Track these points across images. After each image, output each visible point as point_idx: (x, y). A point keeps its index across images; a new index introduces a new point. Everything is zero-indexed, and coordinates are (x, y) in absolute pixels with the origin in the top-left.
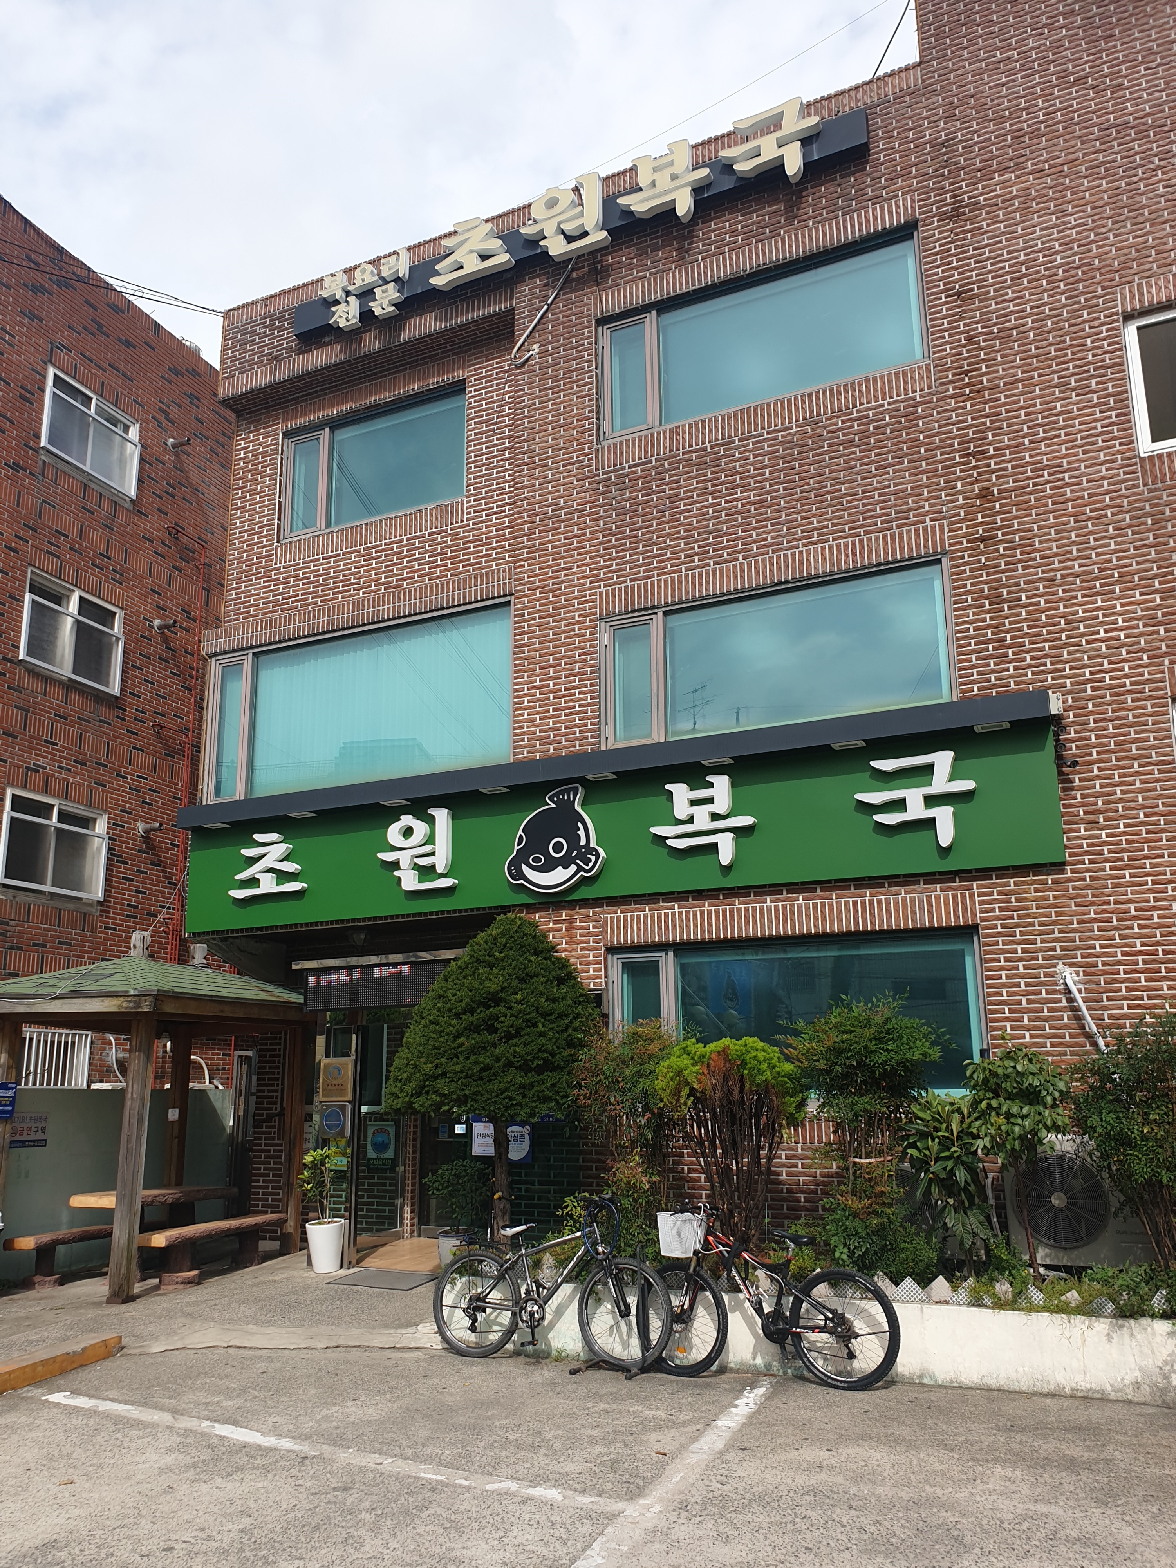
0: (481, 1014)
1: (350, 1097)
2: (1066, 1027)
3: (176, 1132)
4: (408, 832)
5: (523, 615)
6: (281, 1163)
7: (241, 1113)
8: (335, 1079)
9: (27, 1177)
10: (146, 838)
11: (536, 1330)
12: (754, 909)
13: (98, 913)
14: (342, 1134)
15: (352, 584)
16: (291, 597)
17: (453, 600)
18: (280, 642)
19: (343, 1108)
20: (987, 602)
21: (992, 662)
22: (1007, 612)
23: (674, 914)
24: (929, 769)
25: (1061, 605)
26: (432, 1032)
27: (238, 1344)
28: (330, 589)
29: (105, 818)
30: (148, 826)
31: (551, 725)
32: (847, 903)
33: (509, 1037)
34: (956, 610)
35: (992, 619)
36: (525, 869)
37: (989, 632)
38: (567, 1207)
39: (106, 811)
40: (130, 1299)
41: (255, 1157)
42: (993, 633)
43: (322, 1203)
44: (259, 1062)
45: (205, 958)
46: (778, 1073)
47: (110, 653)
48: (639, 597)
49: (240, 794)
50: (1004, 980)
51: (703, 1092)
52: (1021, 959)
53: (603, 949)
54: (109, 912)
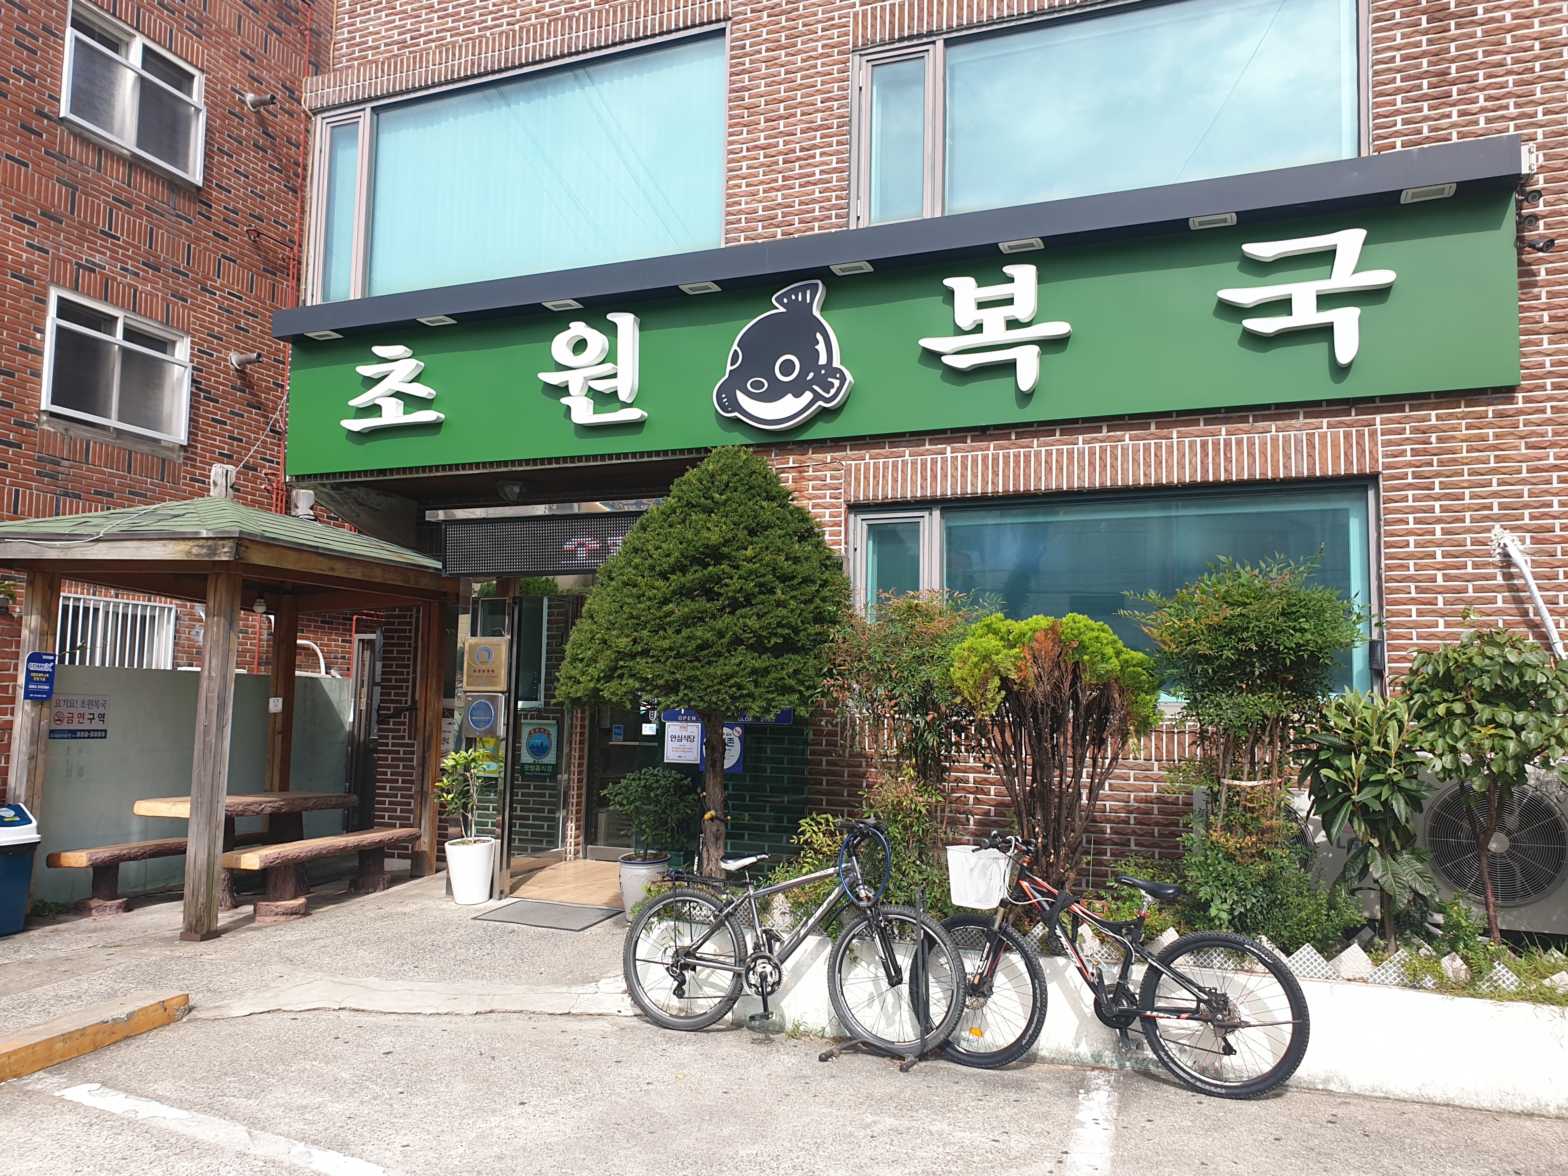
0: (694, 575)
1: (503, 687)
2: (1500, 612)
3: (279, 725)
4: (580, 346)
5: (743, 47)
6: (412, 767)
7: (363, 708)
8: (485, 663)
9: (81, 775)
10: (241, 372)
11: (769, 998)
12: (1060, 453)
13: (181, 461)
14: (492, 732)
15: (504, 16)
16: (422, 36)
17: (645, 28)
18: (408, 91)
19: (494, 700)
20: (1424, 18)
21: (1425, 105)
22: (1453, 32)
23: (944, 460)
24: (1328, 256)
25: (1536, 21)
26: (627, 596)
27: (354, 1007)
28: (475, 23)
29: (187, 341)
30: (243, 357)
31: (780, 200)
32: (1192, 445)
33: (734, 606)
34: (1375, 31)
35: (1430, 42)
36: (741, 397)
37: (1425, 61)
38: (803, 833)
39: (188, 333)
40: (213, 934)
41: (380, 759)
42: (1430, 64)
43: (465, 818)
44: (385, 645)
45: (311, 508)
46: (1126, 661)
47: (188, 128)
48: (911, 18)
49: (355, 294)
50: (1412, 548)
51: (1024, 683)
52: (1439, 521)
53: (844, 506)
54: (195, 460)
